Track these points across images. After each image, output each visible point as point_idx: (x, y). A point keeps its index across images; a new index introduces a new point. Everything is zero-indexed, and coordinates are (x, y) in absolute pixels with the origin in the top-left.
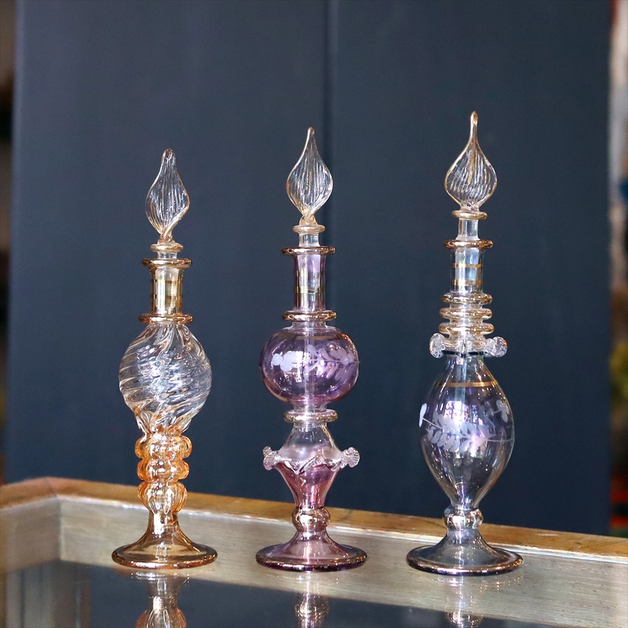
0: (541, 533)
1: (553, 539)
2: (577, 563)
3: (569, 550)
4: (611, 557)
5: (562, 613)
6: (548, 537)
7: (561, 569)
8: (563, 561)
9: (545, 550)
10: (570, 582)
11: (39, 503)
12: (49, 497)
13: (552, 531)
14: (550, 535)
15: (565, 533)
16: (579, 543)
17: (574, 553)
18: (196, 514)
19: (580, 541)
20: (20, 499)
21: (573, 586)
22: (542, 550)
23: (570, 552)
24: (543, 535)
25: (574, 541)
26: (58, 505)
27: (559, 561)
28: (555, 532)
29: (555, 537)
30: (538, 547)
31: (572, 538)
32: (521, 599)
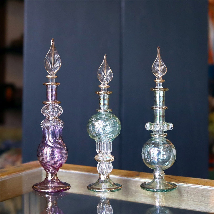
1: (209, 182)
6: (208, 182)
12: (39, 168)
13: (208, 180)
14: (208, 181)
20: (29, 169)
22: (207, 187)
24: (206, 181)
28: (210, 180)
29: (210, 182)
32: (200, 204)
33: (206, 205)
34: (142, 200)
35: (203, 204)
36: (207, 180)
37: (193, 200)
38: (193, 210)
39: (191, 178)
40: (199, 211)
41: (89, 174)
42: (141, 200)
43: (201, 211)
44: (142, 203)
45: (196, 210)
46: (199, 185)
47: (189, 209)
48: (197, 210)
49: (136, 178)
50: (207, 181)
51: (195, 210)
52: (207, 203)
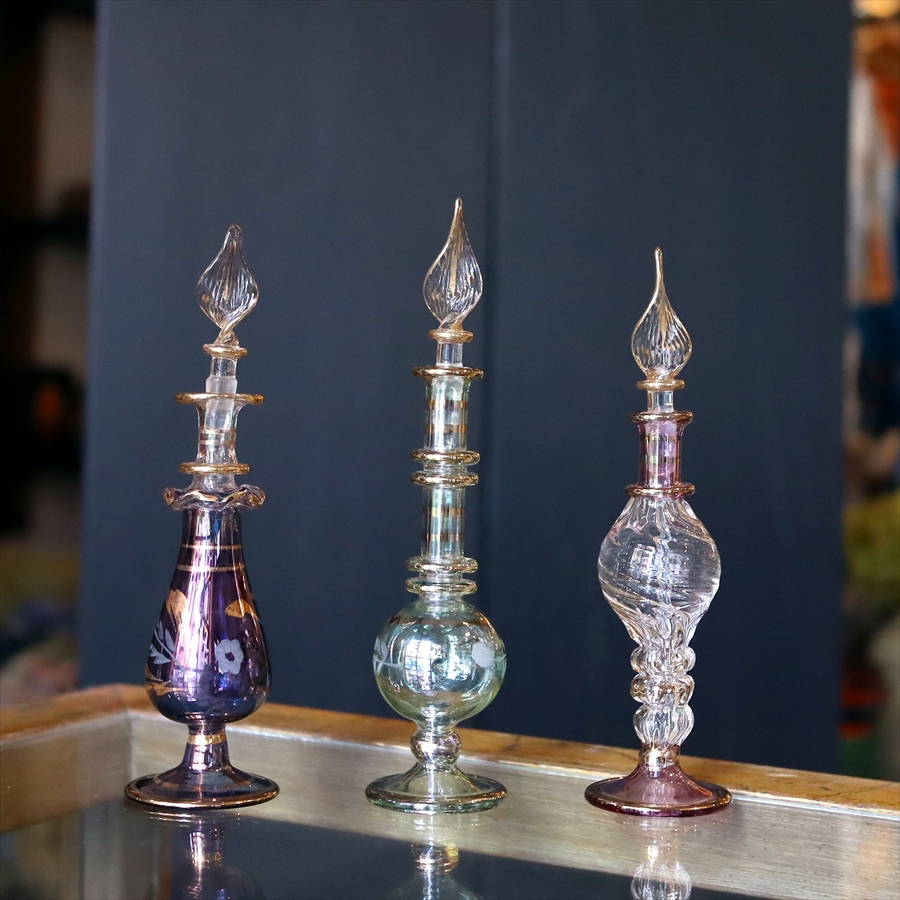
0: (774, 772)
1: (790, 782)
2: (824, 817)
3: (814, 799)
4: (871, 810)
5: (804, 884)
6: (784, 779)
7: (803, 825)
8: (806, 815)
9: (781, 798)
10: (814, 843)
11: (103, 721)
13: (788, 770)
14: (786, 776)
15: (806, 773)
16: (826, 789)
17: (821, 803)
18: (312, 740)
19: (827, 786)
20: (75, 715)
21: (820, 848)
22: (776, 797)
23: (815, 802)
24: (777, 775)
25: (817, 785)
26: (128, 724)
27: (800, 814)
28: (793, 771)
29: (794, 779)
30: (772, 794)
31: (816, 781)
32: (748, 865)
33: (770, 871)
34: (523, 849)
35: (759, 865)
36: (780, 773)
37: (721, 849)
38: (719, 889)
39: (722, 763)
40: (744, 892)
41: (318, 741)
42: (517, 848)
43: (748, 893)
44: (522, 858)
45: (730, 890)
46: (747, 789)
47: (704, 887)
48: (733, 891)
49: (501, 761)
50: (782, 775)
51: (725, 890)
52: (772, 864)
